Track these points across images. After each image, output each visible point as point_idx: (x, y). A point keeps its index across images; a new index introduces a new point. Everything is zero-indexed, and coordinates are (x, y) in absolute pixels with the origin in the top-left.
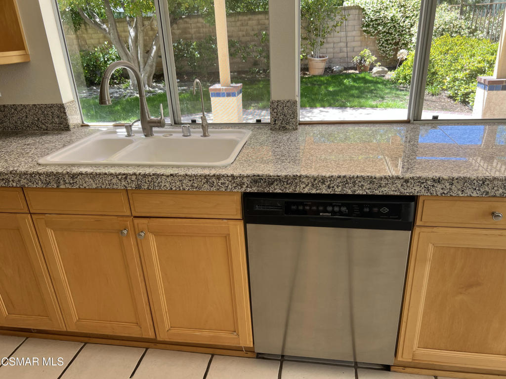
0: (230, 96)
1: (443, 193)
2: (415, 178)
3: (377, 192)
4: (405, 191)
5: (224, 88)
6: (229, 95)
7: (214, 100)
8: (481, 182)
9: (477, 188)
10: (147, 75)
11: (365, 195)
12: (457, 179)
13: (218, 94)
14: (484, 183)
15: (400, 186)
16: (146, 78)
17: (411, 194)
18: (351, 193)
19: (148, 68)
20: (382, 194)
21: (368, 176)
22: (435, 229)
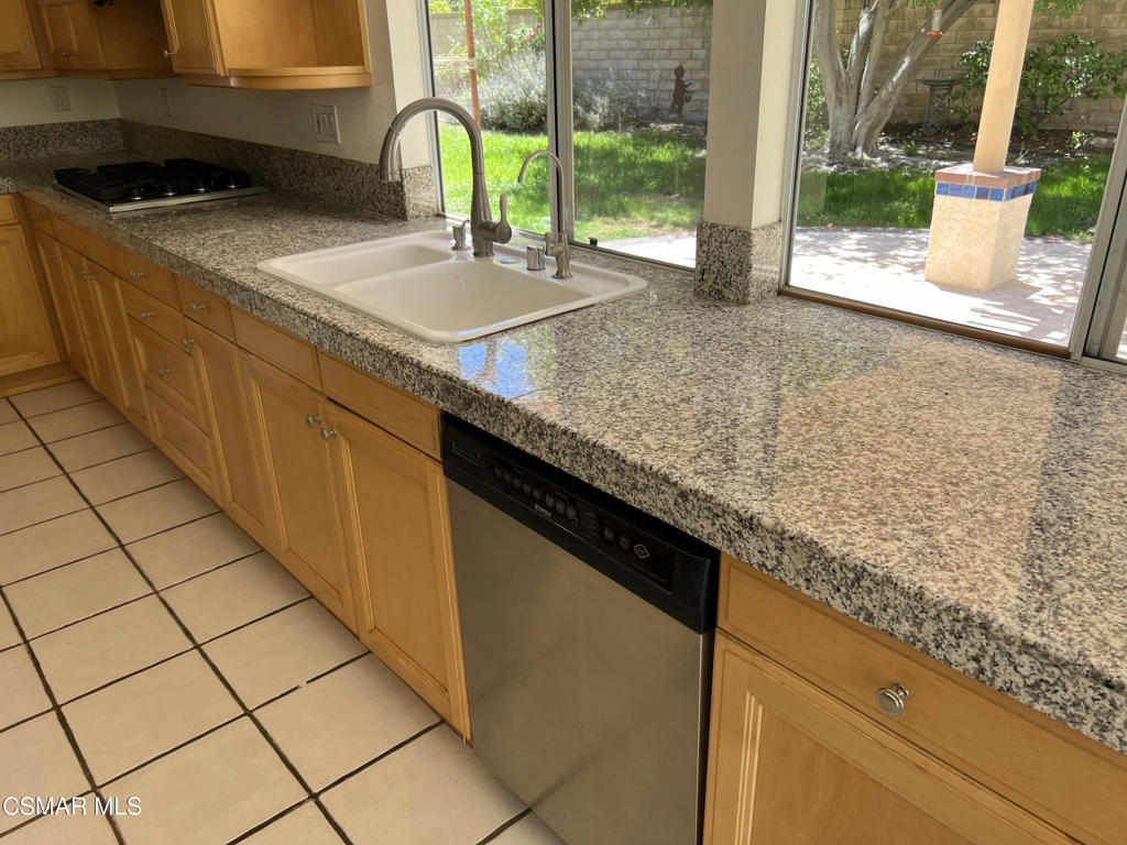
0: (986, 198)
1: (764, 565)
2: (700, 495)
3: (630, 499)
4: (684, 521)
5: (979, 174)
6: (982, 194)
7: (941, 202)
8: (851, 575)
9: (843, 590)
10: (868, 124)
11: (609, 495)
12: (791, 538)
13: (957, 188)
14: (858, 579)
15: (671, 502)
16: (864, 130)
17: (696, 536)
18: (586, 481)
19: (875, 107)
20: (639, 507)
21: (613, 452)
22: (759, 660)
